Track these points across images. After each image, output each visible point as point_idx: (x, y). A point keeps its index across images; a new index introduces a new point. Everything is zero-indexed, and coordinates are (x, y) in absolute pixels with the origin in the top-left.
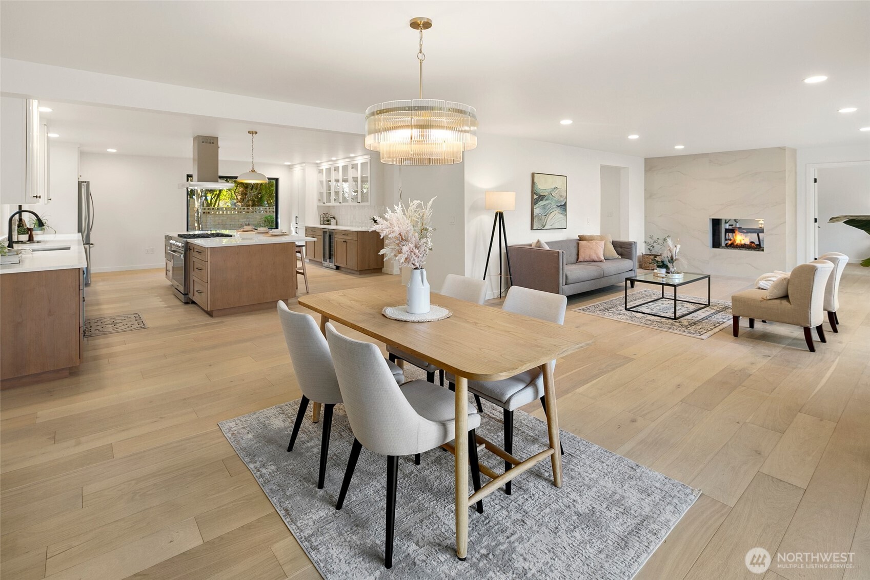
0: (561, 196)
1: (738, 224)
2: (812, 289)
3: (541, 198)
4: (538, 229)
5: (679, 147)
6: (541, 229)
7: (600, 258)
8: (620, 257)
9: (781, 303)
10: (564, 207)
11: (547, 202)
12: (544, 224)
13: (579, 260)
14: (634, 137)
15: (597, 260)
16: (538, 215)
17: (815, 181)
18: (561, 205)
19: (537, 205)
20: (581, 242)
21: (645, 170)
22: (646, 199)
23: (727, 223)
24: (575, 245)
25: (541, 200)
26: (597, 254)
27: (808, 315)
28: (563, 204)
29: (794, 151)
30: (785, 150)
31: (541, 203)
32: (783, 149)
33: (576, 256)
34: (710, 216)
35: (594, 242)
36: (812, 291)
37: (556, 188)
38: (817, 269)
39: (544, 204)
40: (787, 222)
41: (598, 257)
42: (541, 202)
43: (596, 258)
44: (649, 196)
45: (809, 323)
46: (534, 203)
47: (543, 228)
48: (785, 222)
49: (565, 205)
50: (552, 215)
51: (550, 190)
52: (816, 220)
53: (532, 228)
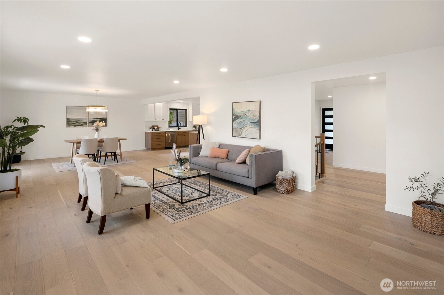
0: (254, 116)
3: (237, 117)
4: (236, 137)
6: (238, 137)
10: (258, 123)
11: (242, 120)
12: (240, 134)
14: (314, 47)
16: (235, 128)
18: (254, 122)
19: (235, 122)
25: (238, 119)
28: (256, 121)
31: (238, 121)
37: (250, 110)
39: (239, 121)
46: (233, 120)
49: (259, 121)
50: (246, 128)
51: (244, 112)
53: (233, 135)
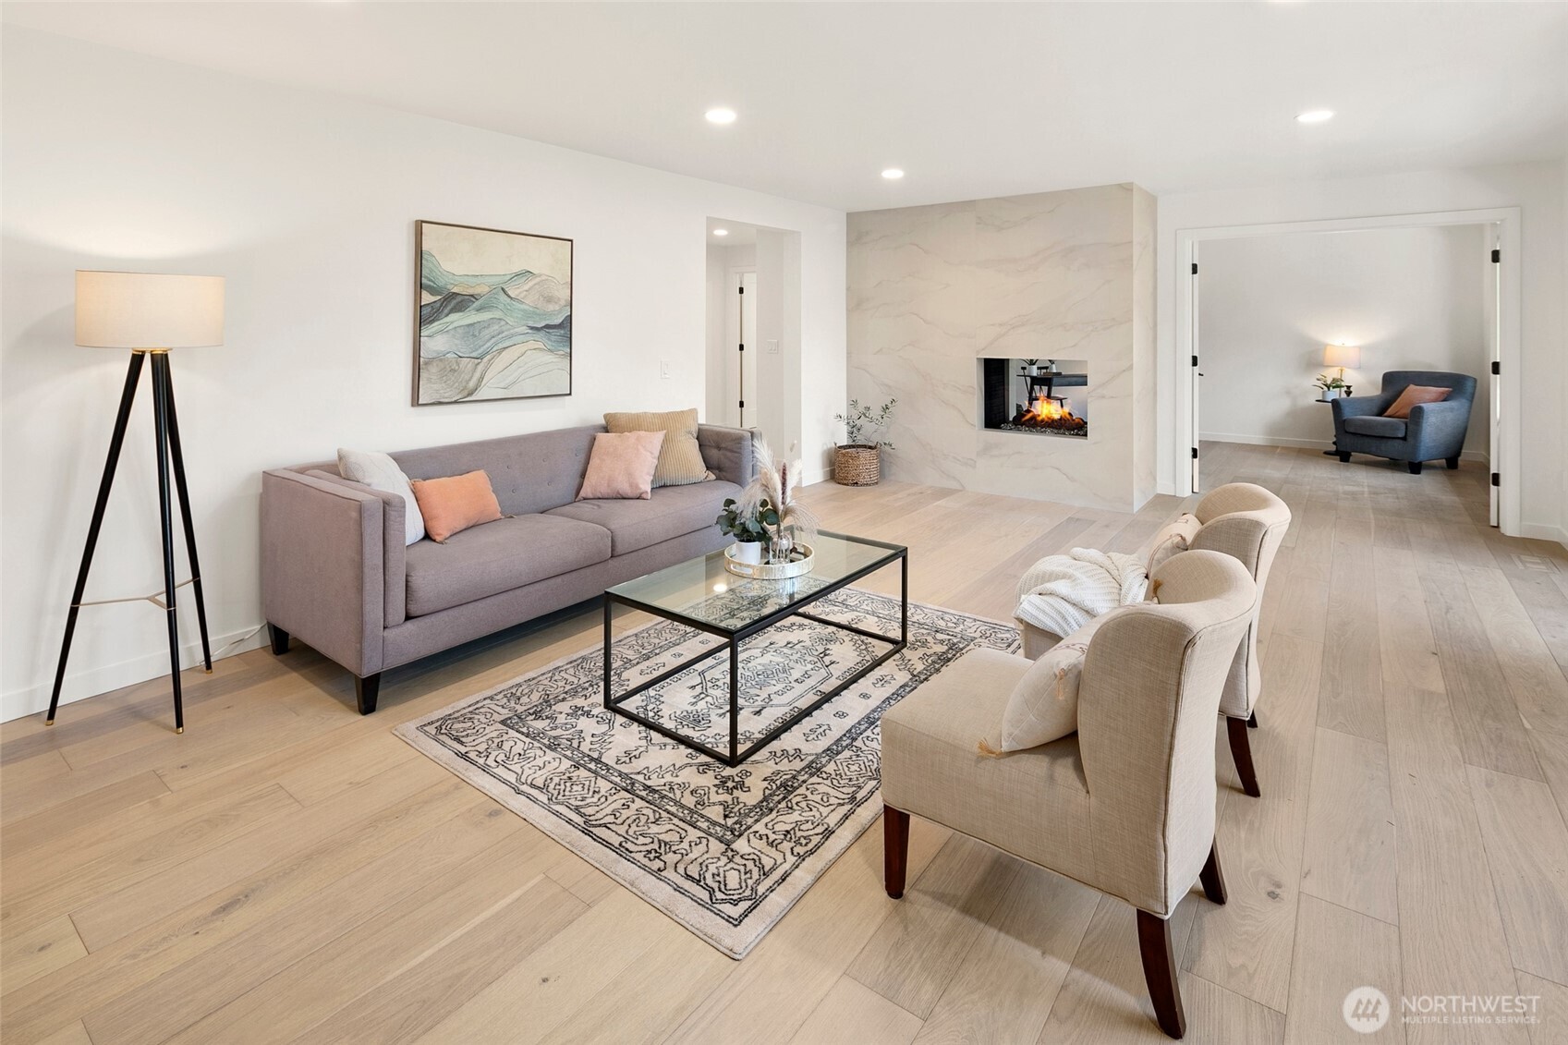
0: (549, 300)
1: (1054, 366)
2: (1173, 736)
3: (455, 301)
4: (440, 403)
5: (893, 174)
6: (454, 403)
7: (637, 487)
8: (712, 477)
9: (1051, 778)
10: (562, 331)
11: (485, 316)
12: (472, 384)
13: (582, 494)
14: (721, 116)
15: (630, 495)
16: (440, 358)
17: (1195, 269)
18: (548, 327)
19: (436, 326)
20: (602, 436)
21: (847, 242)
22: (849, 311)
23: (1034, 364)
24: (585, 443)
25: (461, 309)
26: (630, 475)
27: (1155, 858)
28: (558, 321)
29: (1152, 201)
30: (1132, 190)
32: (1127, 189)
33: (577, 481)
34: (978, 352)
35: (631, 437)
36: (1171, 748)
37: (527, 273)
38: (1191, 643)
39: (468, 322)
40: (1134, 366)
41: (631, 486)
42: (453, 317)
43: (625, 488)
44: (857, 304)
45: (1157, 898)
46: (423, 318)
47: (466, 397)
48: (1131, 368)
49: (567, 323)
50: (506, 357)
51: (498, 280)
52: (1195, 361)
53: (415, 401)
